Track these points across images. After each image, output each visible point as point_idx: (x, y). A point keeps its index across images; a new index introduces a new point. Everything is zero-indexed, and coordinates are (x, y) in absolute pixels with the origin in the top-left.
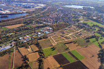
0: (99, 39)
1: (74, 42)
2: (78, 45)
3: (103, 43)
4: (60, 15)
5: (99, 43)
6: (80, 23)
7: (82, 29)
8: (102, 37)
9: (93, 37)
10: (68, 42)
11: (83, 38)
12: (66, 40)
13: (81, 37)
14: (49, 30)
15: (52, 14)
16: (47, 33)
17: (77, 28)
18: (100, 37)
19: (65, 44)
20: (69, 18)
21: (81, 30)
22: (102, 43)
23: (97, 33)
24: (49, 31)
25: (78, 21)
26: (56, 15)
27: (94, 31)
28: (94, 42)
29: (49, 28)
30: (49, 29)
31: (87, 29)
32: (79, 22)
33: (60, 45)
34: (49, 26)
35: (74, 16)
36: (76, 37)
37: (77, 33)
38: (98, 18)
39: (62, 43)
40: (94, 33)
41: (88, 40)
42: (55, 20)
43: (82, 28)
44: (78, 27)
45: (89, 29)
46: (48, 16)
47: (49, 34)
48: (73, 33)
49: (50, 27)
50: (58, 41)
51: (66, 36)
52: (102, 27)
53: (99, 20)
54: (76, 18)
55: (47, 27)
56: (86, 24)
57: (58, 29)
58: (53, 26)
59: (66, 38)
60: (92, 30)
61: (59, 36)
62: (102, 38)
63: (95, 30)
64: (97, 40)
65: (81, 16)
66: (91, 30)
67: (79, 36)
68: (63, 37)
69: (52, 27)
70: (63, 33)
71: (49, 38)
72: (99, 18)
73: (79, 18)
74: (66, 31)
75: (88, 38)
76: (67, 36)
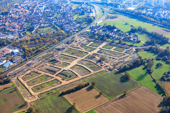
0: (153, 68)
1: (86, 85)
2: (101, 94)
3: (166, 79)
4: (38, 9)
5: (154, 81)
6: (97, 27)
7: (104, 44)
8: (160, 62)
9: (136, 64)
10: (71, 88)
11: (110, 70)
12: (64, 82)
13: (103, 69)
14: (10, 57)
15: (16, 7)
16: (7, 66)
17: (89, 42)
18: (156, 62)
19: (63, 94)
20: (64, 14)
21: (101, 46)
22: (162, 79)
23: (145, 50)
24: (11, 61)
25: (90, 21)
26: (28, 9)
27: (135, 45)
28: (141, 78)
29: (11, 51)
30: (12, 53)
31: (117, 41)
32: (93, 25)
33: (50, 101)
34: (9, 43)
35: (78, 9)
36: (92, 68)
37: (93, 57)
38: (139, 9)
39: (54, 91)
40: (137, 50)
41: (123, 74)
42: (26, 25)
43: (102, 39)
44: (91, 37)
45: (123, 42)
46: (6, 13)
47: (14, 68)
48: (79, 59)
49: (14, 46)
50: (42, 87)
51: (63, 69)
52: (155, 33)
53: (144, 14)
54: (83, 14)
55: (5, 48)
56: (111, 28)
57: (38, 52)
58: (21, 42)
59: (64, 75)
60: (129, 44)
61: (43, 73)
62: (161, 65)
63: (139, 42)
64: (149, 72)
65: (97, 7)
66: (127, 43)
67: (99, 64)
68: (55, 72)
69: (18, 47)
70: (54, 61)
71: (14, 80)
72: (142, 9)
73: (91, 12)
74: (60, 53)
75: (125, 69)
76: (65, 68)
